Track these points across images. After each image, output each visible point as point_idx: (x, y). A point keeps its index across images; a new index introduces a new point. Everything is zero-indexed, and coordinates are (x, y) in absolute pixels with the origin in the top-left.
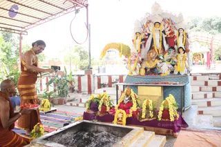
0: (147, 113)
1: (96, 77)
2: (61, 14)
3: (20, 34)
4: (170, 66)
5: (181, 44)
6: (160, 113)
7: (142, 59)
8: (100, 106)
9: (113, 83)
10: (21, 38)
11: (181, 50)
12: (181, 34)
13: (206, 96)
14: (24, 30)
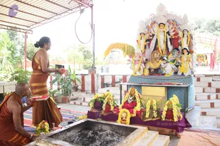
0: (151, 113)
1: (100, 77)
2: (66, 14)
3: (26, 33)
4: (174, 67)
5: (185, 45)
6: (164, 113)
7: (147, 60)
8: (104, 105)
9: (117, 83)
10: (26, 37)
11: (185, 51)
12: (185, 35)
13: (209, 97)
14: (29, 29)
